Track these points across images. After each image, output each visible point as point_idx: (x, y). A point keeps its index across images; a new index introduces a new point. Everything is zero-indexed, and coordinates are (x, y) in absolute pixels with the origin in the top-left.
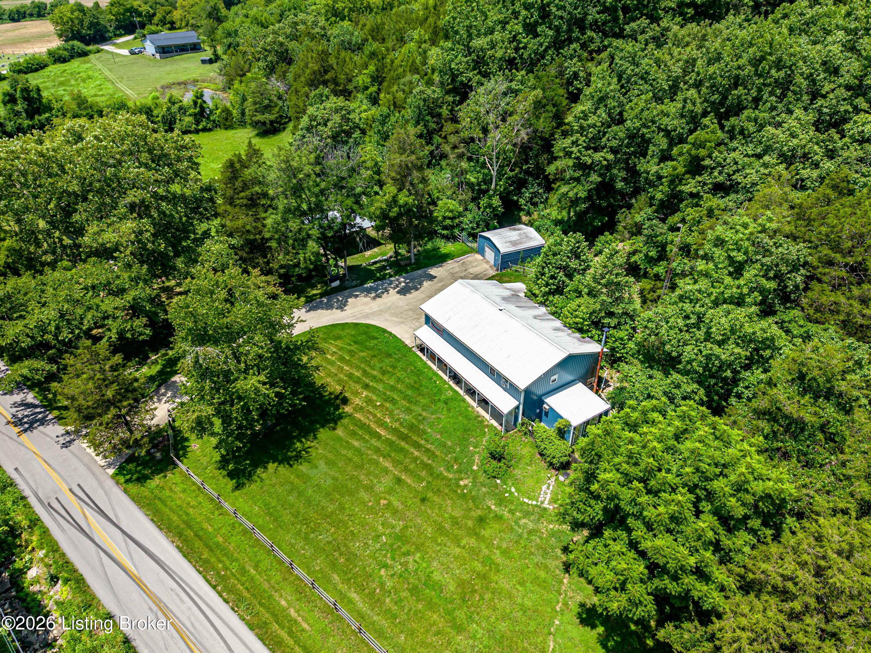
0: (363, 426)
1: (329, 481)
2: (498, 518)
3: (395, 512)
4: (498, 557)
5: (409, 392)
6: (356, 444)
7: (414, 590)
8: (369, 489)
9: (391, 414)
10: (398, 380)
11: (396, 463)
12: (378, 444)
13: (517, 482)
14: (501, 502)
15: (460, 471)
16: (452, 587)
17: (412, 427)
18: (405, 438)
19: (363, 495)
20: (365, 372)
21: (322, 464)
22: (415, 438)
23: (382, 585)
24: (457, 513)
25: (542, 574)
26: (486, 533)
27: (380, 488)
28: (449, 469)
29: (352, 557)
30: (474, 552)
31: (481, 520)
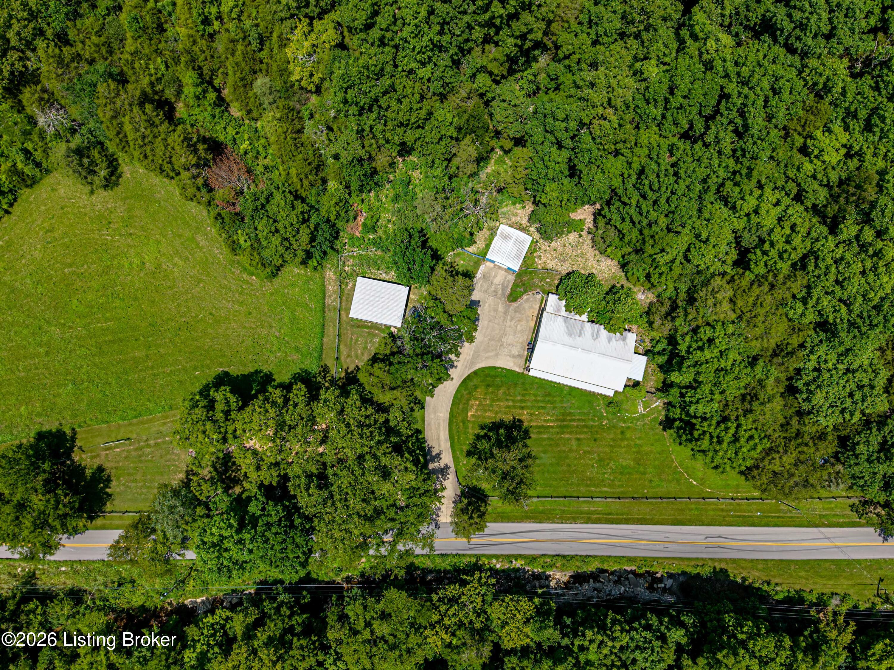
0: (540, 427)
1: (553, 460)
2: (628, 428)
3: (589, 453)
4: (638, 442)
5: (547, 399)
6: (545, 436)
7: (621, 473)
8: (571, 451)
9: (548, 414)
10: (536, 396)
11: (571, 433)
12: (554, 430)
13: (627, 411)
14: (625, 422)
15: (599, 419)
16: (632, 463)
17: (563, 415)
18: (564, 420)
19: (571, 455)
20: (513, 401)
21: (542, 455)
22: (568, 418)
23: (610, 479)
24: (612, 436)
25: (657, 437)
26: (628, 436)
27: (574, 447)
28: (594, 421)
29: (591, 479)
30: (628, 446)
31: (622, 433)
